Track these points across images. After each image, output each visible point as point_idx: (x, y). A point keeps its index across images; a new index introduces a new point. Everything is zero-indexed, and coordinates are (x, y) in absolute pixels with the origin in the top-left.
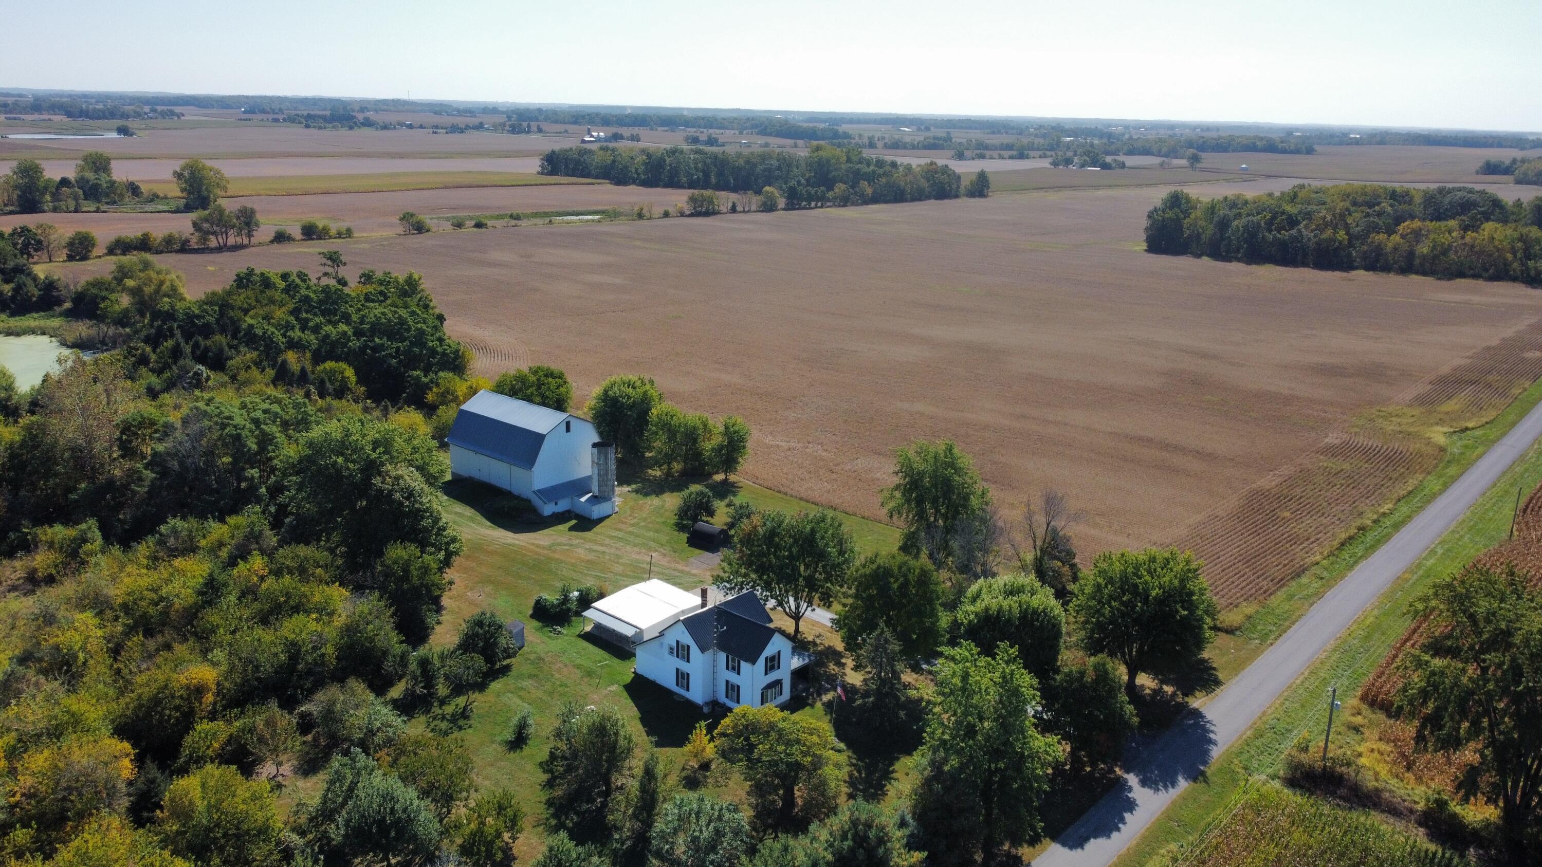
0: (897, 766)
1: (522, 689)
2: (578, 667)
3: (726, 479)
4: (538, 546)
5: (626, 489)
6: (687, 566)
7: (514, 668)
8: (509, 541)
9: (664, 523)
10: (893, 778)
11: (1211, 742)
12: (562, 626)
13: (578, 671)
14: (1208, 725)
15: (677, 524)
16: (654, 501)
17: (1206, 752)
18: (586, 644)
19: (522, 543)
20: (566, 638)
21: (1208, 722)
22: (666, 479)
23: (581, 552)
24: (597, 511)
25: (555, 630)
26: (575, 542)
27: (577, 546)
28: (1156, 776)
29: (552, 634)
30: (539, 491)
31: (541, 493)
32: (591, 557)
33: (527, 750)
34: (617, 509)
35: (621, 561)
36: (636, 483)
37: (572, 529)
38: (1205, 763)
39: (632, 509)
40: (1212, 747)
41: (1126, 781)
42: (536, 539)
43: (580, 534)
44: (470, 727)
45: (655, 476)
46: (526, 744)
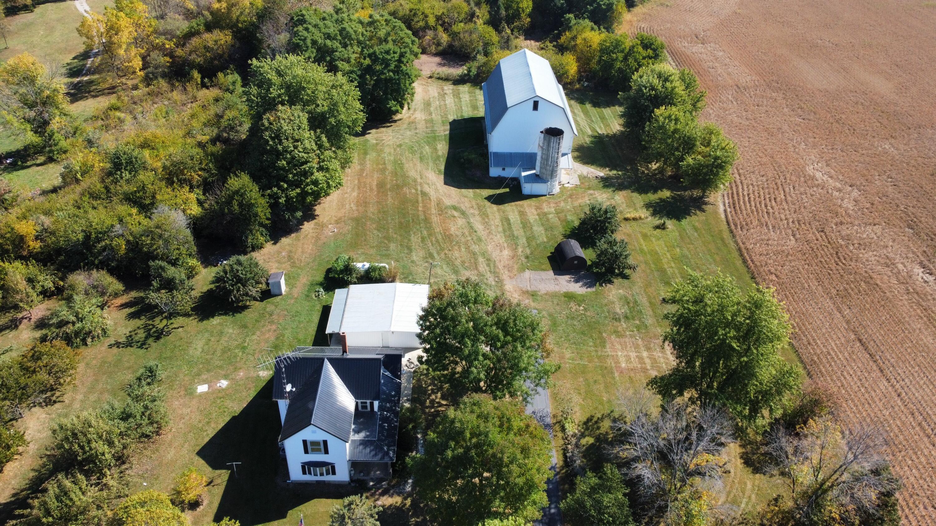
1: (220, 334)
4: (439, 203)
7: (246, 312)
9: (570, 222)
13: (273, 341)
16: (602, 195)
18: (316, 317)
20: (316, 303)
23: (458, 224)
24: (529, 188)
25: (318, 292)
26: (472, 211)
27: (465, 217)
29: (312, 294)
30: (498, 153)
31: (499, 156)
32: (458, 232)
34: (556, 192)
35: (473, 246)
37: (491, 198)
39: (571, 196)
42: (449, 196)
43: (488, 204)
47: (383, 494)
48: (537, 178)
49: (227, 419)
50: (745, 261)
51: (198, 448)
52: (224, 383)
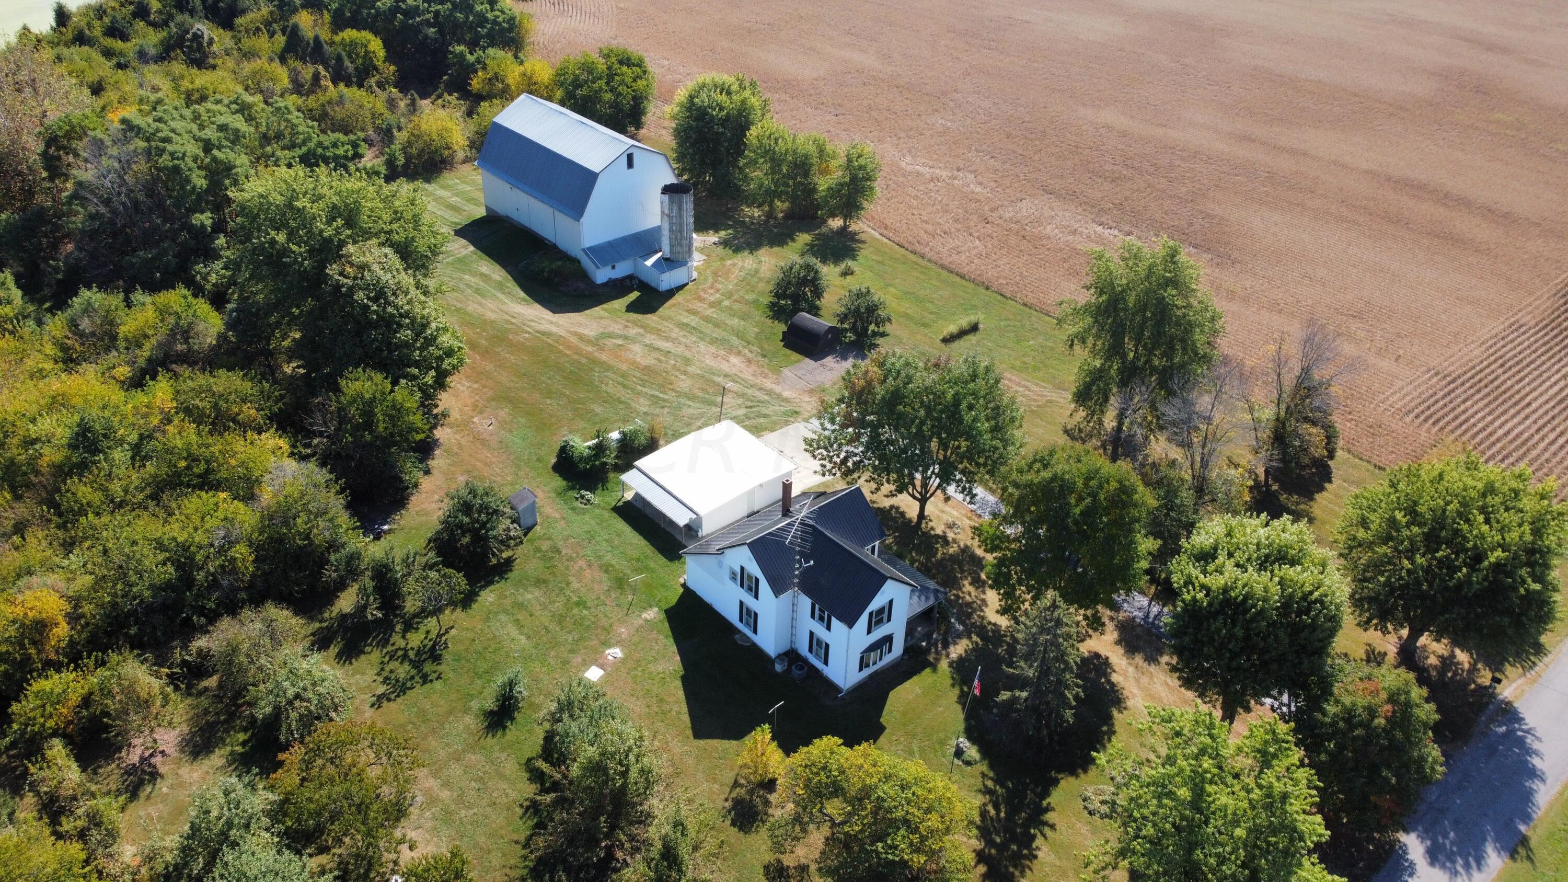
0: (1056, 797)
1: (520, 606)
2: (606, 568)
3: (845, 228)
4: (581, 337)
5: (712, 238)
6: (778, 383)
7: (516, 565)
8: (545, 327)
9: (755, 302)
10: (1046, 824)
11: (1533, 773)
12: (592, 489)
13: (604, 577)
14: (1529, 740)
15: (772, 306)
16: (745, 262)
17: (1527, 797)
18: (621, 525)
19: (562, 333)
20: (597, 511)
21: (1528, 732)
22: (767, 222)
23: (637, 352)
24: (667, 280)
25: (583, 497)
26: (633, 331)
27: (634, 341)
28: (1452, 843)
29: (578, 504)
30: (590, 249)
31: (595, 252)
32: (649, 361)
33: (513, 732)
34: (695, 275)
35: (689, 369)
36: (726, 229)
37: (631, 308)
38: (1527, 818)
39: (715, 274)
40: (1536, 785)
41: (1404, 849)
42: (580, 325)
43: (640, 317)
44: (439, 678)
45: (752, 217)
46: (513, 719)
47: (946, 646)
48: (669, 263)
49: (679, 683)
50: (962, 277)
51: (689, 732)
52: (615, 653)
